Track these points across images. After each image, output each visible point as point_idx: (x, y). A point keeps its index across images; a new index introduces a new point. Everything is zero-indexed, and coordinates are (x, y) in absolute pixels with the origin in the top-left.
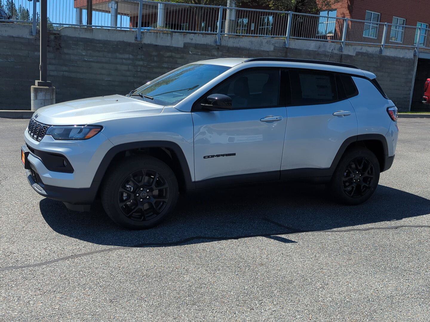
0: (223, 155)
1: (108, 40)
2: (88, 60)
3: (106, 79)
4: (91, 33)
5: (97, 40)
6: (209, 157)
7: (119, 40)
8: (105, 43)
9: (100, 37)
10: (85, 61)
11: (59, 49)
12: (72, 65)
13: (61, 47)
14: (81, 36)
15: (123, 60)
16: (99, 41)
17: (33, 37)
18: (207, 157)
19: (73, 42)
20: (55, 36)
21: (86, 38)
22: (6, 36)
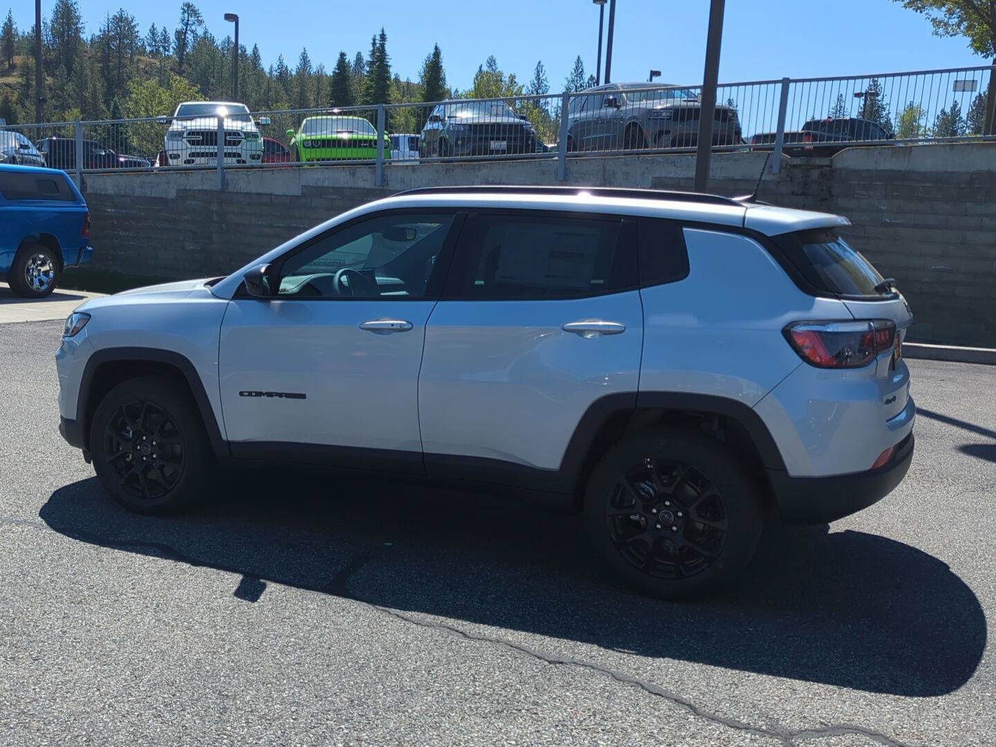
0: (280, 395)
1: (949, 170)
2: (893, 221)
3: (933, 267)
4: (907, 158)
5: (919, 173)
6: (250, 394)
7: (976, 170)
8: (940, 180)
9: (927, 164)
10: (885, 224)
11: (826, 199)
12: (854, 236)
13: (832, 196)
14: (881, 168)
15: (984, 218)
16: (924, 176)
17: (775, 177)
18: (247, 394)
19: (861, 183)
20: (821, 172)
21: (893, 170)
22: (721, 178)
